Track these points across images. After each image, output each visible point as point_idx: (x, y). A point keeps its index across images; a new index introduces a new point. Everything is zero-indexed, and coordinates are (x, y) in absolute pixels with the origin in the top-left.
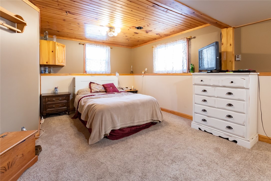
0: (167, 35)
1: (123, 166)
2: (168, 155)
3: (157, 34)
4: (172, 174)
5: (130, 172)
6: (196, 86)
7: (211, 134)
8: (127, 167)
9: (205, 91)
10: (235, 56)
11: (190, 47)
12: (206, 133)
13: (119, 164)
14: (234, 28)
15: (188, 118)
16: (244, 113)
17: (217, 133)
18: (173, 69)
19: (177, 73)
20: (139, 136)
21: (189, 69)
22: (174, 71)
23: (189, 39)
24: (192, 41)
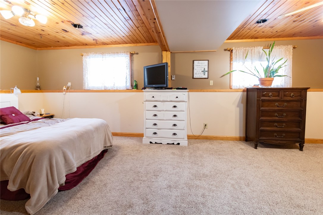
0: (104, 44)
1: (117, 207)
2: (147, 174)
3: (94, 40)
4: (164, 185)
5: (130, 206)
6: (147, 102)
7: (161, 144)
8: (122, 205)
9: (155, 106)
10: (172, 76)
11: (133, 63)
12: (157, 144)
13: (110, 208)
14: (171, 52)
15: (133, 137)
16: (184, 121)
17: (165, 142)
18: (114, 85)
19: (118, 89)
20: (102, 170)
21: (132, 86)
22: (115, 87)
23: (132, 54)
24: (135, 56)
